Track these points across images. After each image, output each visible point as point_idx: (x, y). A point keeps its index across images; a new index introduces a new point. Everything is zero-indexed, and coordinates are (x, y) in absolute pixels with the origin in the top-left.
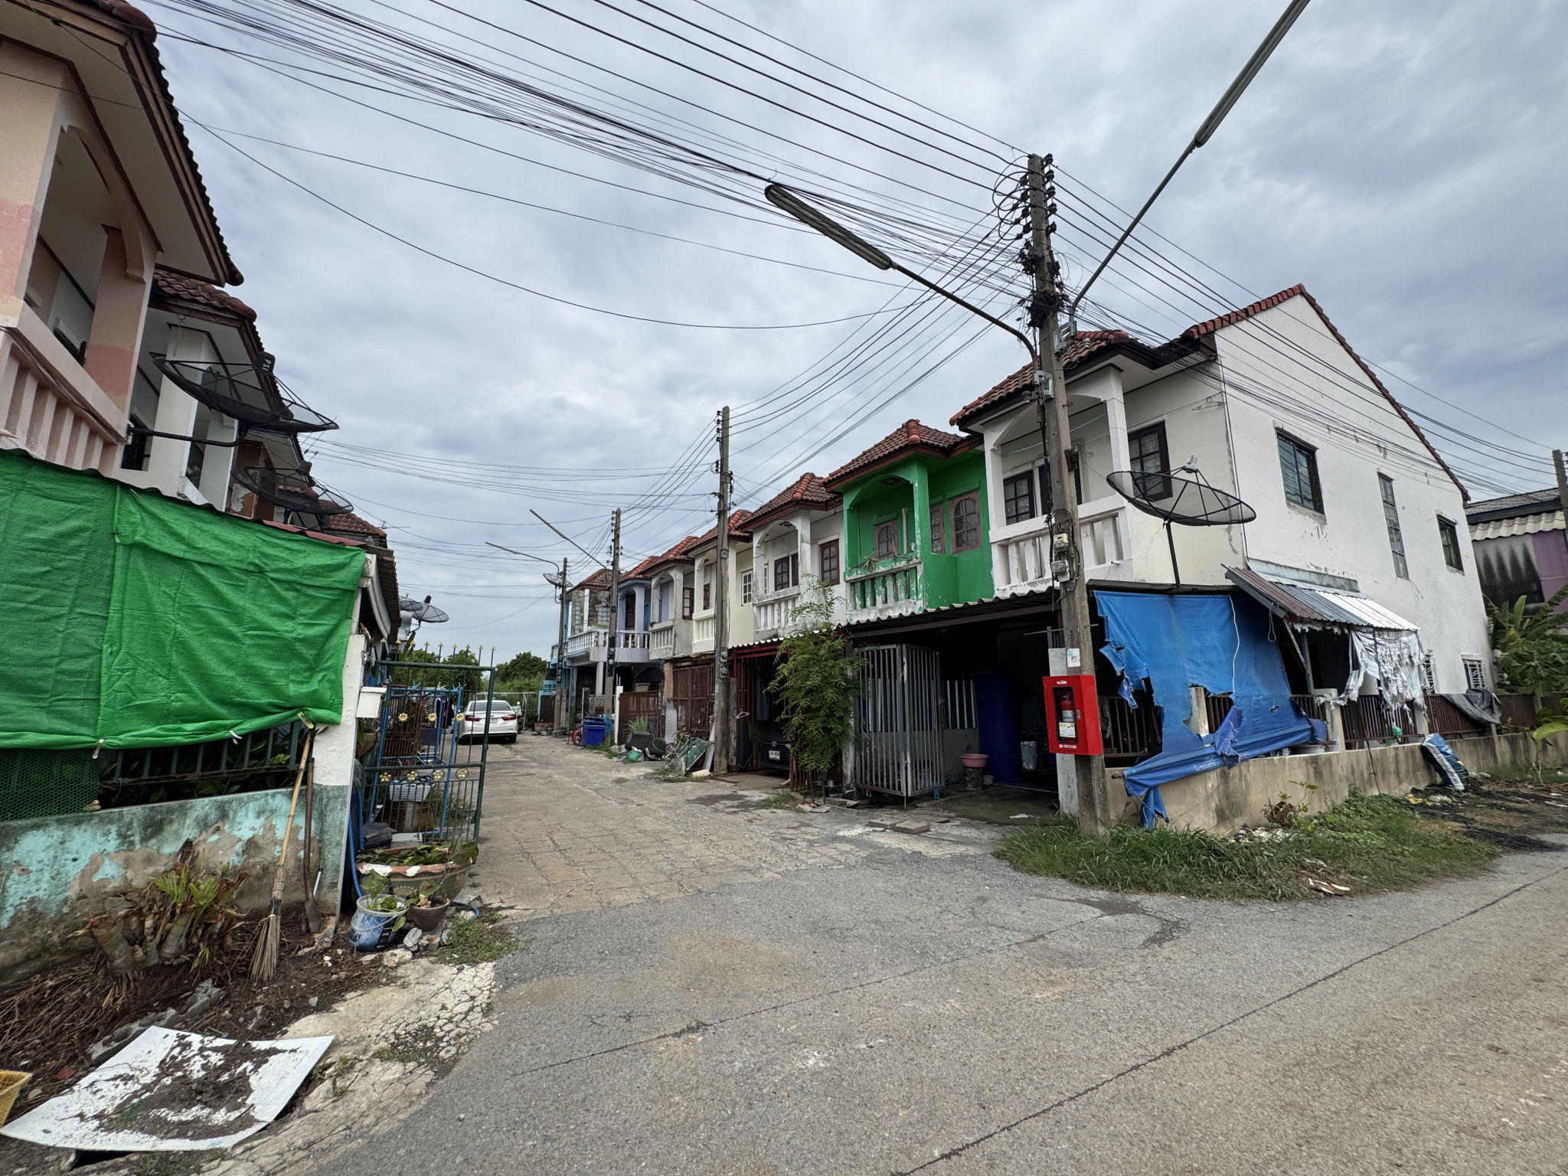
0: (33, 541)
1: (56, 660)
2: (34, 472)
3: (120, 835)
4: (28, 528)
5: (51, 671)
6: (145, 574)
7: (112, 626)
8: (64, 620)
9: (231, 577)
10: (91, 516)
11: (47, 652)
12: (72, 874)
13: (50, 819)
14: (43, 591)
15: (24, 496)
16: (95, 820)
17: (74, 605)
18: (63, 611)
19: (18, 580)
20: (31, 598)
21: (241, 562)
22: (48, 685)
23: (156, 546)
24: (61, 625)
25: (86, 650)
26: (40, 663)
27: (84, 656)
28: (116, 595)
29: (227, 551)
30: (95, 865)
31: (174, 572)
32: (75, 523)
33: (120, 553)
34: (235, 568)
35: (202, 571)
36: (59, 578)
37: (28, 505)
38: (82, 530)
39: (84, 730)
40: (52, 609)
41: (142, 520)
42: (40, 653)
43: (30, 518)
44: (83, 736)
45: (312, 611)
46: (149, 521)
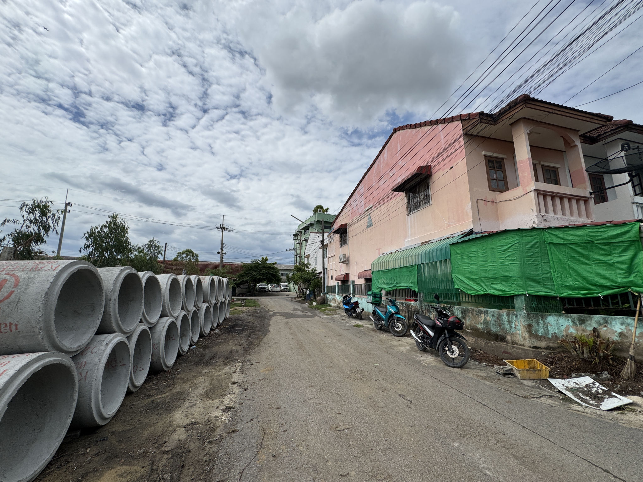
0: (528, 247)
1: (541, 275)
2: (524, 232)
3: (572, 321)
4: (526, 245)
5: (541, 277)
6: (555, 250)
7: (552, 265)
8: (540, 265)
9: (581, 246)
10: (538, 238)
11: (539, 273)
12: (563, 329)
13: (553, 314)
14: (534, 259)
15: (524, 238)
16: (564, 316)
17: (541, 261)
18: (540, 262)
19: (528, 257)
20: (532, 261)
21: (583, 240)
22: (541, 281)
23: (555, 242)
24: (540, 266)
25: (547, 272)
26: (538, 275)
27: (548, 273)
28: (550, 257)
29: (577, 238)
30: (567, 328)
31: (563, 248)
32: (535, 241)
33: (547, 246)
34: (581, 243)
35: (571, 246)
36: (536, 255)
37: (526, 240)
38: (537, 242)
39: (553, 292)
40: (536, 263)
41: (549, 236)
42: (537, 273)
43: (526, 243)
44: (553, 294)
45: (618, 251)
46: (551, 236)
